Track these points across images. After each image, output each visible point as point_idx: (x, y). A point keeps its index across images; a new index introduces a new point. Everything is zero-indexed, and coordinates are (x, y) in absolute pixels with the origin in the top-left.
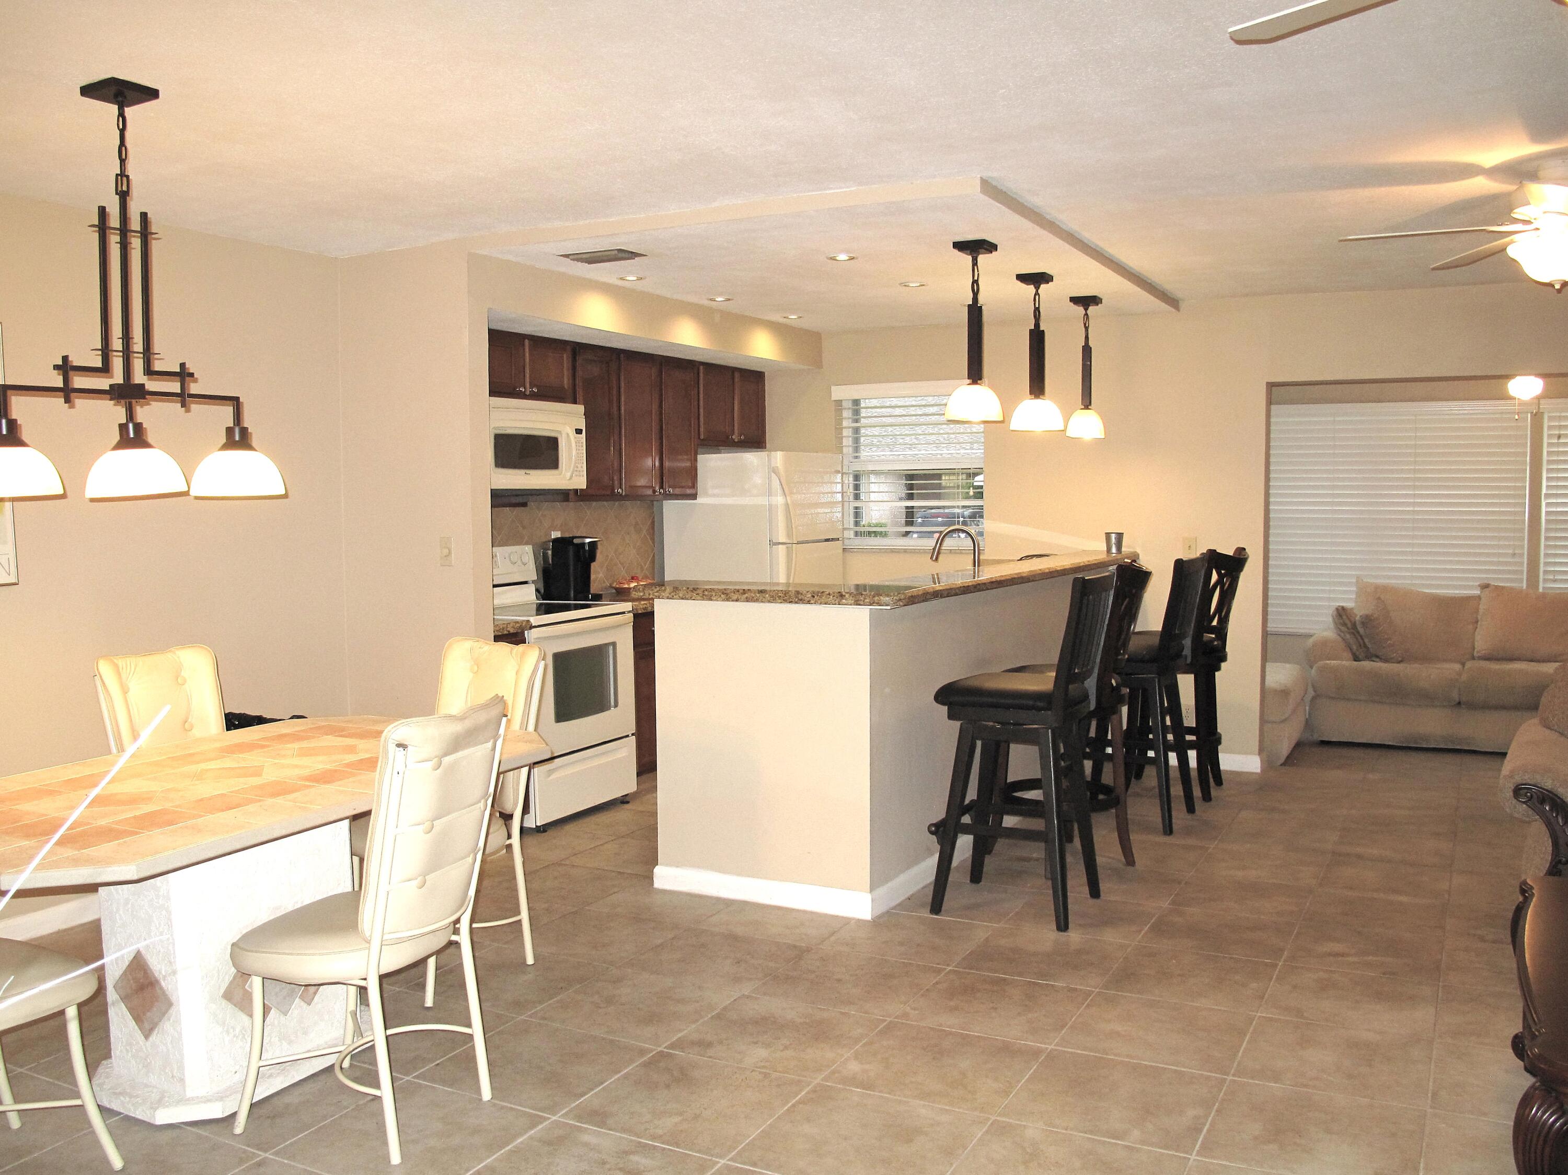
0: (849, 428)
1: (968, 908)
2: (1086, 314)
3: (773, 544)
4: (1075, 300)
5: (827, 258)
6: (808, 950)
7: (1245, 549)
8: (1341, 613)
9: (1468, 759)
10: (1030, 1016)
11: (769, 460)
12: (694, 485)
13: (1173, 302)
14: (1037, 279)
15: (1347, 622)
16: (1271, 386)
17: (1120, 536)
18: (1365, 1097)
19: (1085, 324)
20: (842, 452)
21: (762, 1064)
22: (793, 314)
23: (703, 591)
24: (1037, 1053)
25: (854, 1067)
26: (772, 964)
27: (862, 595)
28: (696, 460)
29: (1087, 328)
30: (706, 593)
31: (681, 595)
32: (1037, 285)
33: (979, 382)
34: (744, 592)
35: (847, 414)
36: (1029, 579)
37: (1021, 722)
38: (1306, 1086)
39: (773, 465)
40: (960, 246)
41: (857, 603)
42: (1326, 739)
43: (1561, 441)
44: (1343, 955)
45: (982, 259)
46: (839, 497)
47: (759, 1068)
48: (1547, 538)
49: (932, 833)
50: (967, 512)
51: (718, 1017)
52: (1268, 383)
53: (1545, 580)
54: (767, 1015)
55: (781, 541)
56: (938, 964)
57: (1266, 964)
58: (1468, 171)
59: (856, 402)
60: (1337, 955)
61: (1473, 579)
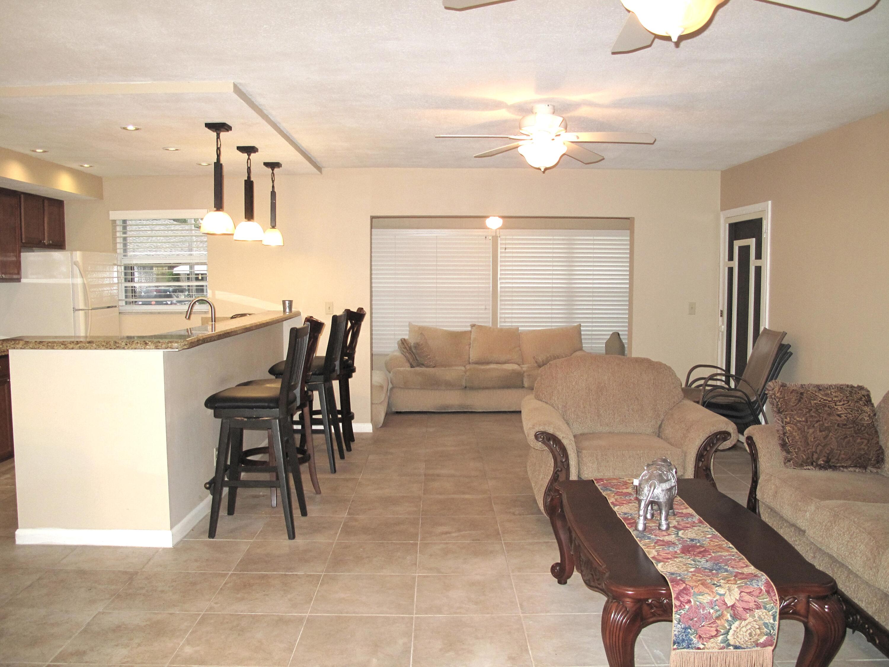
0: (121, 237)
1: (232, 531)
2: (273, 173)
3: (75, 310)
4: (266, 164)
5: (121, 128)
6: (136, 573)
7: (362, 309)
8: (403, 342)
9: (471, 416)
10: (289, 596)
11: (72, 258)
12: (19, 273)
13: (319, 168)
14: (249, 150)
15: (407, 347)
16: (372, 218)
17: (291, 302)
18: (488, 613)
19: (272, 179)
20: (116, 252)
21: (126, 660)
22: (87, 164)
23: (48, 343)
24: (301, 619)
25: (188, 650)
26: (113, 587)
27: (160, 342)
28: (20, 256)
29: (273, 181)
30: (50, 344)
31: (31, 346)
32: (249, 154)
33: (221, 209)
34: (77, 343)
35: (119, 228)
36: (250, 329)
37: (261, 416)
38: (456, 613)
39: (74, 260)
40: (209, 126)
41: (157, 348)
42: (399, 410)
43: (507, 251)
44: (450, 533)
45: (223, 134)
46: (116, 280)
47: (124, 663)
48: (501, 300)
49: (207, 488)
50: (171, 289)
51: (85, 631)
52: (371, 216)
53: (500, 322)
54: (120, 624)
55: (81, 308)
56: (223, 571)
57: (411, 544)
58: (498, 105)
59: (124, 221)
60: (446, 533)
61: (468, 322)
